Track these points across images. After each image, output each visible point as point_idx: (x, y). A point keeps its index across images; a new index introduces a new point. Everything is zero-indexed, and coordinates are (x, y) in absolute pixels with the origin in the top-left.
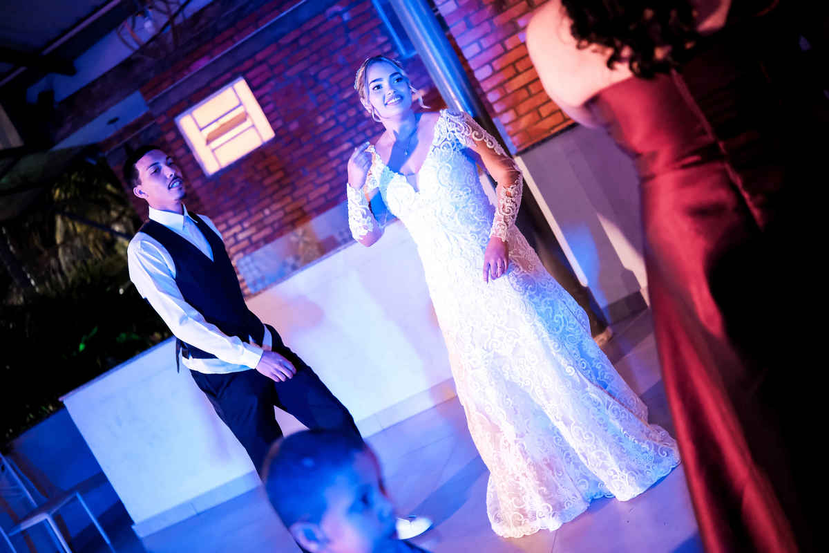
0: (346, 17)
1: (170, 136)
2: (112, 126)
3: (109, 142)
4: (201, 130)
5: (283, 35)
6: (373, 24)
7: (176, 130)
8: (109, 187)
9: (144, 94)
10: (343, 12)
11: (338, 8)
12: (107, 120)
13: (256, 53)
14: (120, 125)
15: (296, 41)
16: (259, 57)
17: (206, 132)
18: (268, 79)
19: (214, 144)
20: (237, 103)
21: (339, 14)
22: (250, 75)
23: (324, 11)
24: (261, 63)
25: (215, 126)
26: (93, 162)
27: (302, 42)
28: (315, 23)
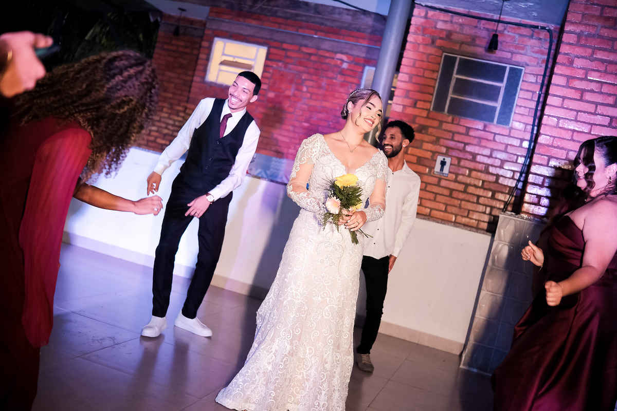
0: (345, 66)
1: (205, 44)
2: (180, 11)
3: (170, 17)
4: (223, 54)
5: (306, 46)
6: (355, 80)
7: (211, 43)
8: (141, 36)
9: (211, 12)
10: (346, 62)
11: (344, 58)
12: (181, 7)
13: (285, 42)
14: (184, 14)
15: (310, 54)
16: (285, 46)
17: (225, 58)
18: (280, 61)
19: (224, 68)
20: (253, 57)
21: (343, 61)
22: (273, 51)
23: (336, 53)
24: (284, 49)
25: (231, 59)
26: (152, 20)
27: (313, 58)
28: (327, 55)
